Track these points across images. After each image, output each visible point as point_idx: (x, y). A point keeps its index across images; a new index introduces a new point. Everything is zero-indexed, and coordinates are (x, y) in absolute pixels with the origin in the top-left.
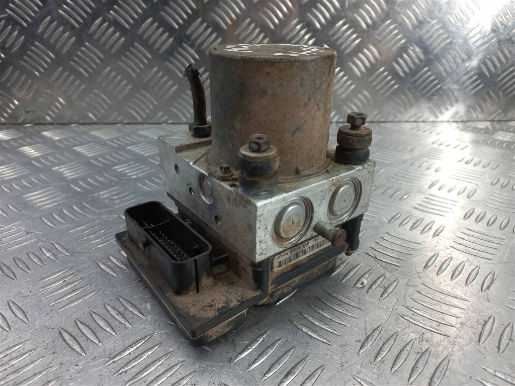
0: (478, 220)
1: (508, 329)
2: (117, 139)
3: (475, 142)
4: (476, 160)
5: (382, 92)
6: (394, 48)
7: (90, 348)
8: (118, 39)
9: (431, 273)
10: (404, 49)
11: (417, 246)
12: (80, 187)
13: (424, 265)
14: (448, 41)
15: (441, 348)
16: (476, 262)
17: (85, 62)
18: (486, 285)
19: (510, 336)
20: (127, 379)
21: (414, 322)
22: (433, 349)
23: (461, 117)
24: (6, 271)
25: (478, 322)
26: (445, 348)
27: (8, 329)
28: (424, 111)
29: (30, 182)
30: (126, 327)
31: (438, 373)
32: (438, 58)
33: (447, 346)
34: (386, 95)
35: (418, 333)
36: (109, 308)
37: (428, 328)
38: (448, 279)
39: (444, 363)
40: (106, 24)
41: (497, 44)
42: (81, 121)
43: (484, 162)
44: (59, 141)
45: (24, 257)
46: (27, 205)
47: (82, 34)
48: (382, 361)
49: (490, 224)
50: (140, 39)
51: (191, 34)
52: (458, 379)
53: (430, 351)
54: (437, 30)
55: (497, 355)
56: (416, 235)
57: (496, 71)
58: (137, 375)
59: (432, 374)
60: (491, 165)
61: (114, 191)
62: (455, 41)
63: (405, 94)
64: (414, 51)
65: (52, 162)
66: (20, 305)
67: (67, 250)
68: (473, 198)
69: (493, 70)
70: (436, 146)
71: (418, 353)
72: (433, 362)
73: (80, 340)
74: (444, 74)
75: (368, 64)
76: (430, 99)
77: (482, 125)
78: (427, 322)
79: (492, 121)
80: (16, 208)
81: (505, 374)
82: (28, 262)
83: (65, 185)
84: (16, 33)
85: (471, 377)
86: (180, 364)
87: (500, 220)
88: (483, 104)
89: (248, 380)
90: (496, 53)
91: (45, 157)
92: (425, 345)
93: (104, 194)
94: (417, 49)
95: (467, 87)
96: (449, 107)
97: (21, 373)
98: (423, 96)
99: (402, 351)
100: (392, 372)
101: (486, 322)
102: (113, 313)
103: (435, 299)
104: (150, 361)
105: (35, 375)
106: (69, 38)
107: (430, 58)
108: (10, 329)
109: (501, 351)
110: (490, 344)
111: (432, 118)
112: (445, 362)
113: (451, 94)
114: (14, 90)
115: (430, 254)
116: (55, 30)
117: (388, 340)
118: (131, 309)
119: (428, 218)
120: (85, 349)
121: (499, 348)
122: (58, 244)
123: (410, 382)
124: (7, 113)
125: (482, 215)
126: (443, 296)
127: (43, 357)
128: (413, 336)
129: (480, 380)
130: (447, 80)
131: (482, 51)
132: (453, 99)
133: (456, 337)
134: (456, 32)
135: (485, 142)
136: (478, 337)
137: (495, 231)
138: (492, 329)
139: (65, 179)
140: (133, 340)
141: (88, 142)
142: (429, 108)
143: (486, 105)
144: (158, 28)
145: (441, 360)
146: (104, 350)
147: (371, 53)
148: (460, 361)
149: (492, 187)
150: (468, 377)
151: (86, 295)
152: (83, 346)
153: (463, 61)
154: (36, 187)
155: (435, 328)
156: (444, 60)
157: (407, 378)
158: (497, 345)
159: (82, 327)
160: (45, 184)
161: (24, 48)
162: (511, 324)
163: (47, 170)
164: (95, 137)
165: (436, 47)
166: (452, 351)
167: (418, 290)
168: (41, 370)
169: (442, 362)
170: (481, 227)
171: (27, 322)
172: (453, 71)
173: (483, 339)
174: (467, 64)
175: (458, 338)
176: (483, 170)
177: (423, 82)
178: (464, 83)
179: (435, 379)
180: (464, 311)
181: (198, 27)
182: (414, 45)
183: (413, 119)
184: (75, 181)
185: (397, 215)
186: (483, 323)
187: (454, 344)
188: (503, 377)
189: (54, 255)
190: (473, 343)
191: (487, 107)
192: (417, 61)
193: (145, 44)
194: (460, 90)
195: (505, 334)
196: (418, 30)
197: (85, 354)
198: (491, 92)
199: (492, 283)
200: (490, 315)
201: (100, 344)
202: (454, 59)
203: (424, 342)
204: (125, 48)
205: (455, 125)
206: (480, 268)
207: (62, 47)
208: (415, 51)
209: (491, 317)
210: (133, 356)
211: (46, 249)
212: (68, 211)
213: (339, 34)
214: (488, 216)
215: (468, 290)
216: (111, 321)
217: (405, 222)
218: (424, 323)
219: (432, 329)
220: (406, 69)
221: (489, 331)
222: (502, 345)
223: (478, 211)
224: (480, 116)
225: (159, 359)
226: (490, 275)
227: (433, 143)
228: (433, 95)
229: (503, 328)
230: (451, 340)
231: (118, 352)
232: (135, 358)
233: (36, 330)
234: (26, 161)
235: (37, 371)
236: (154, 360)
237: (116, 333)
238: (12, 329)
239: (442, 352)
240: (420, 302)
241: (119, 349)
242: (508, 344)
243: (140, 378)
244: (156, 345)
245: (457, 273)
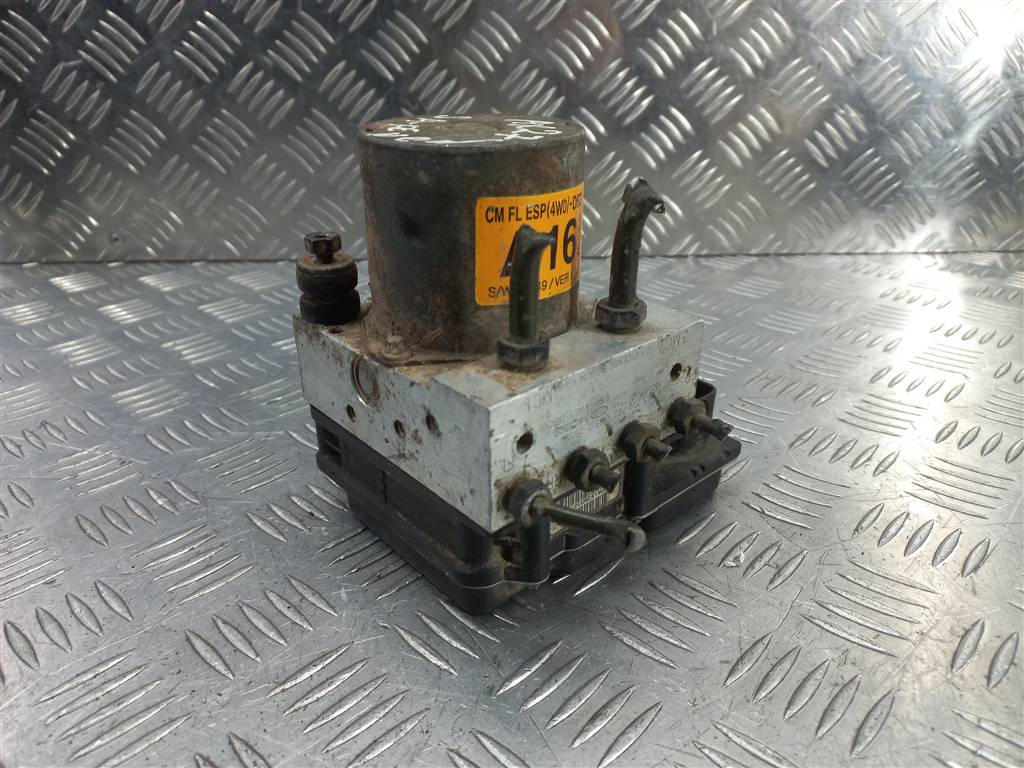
0: (961, 445)
1: (1010, 645)
2: (280, 290)
3: (970, 293)
4: (967, 327)
5: (784, 196)
6: (808, 112)
7: (242, 665)
8: (283, 102)
9: (867, 541)
10: (828, 113)
11: (841, 493)
12: (215, 379)
13: (854, 526)
14: (914, 97)
15: (879, 676)
16: (954, 521)
17: (218, 144)
18: (971, 565)
19: (1011, 657)
20: (306, 720)
21: (831, 629)
22: (863, 678)
23: (941, 244)
24: (89, 530)
25: (952, 632)
26: (888, 677)
27: (97, 630)
28: (868, 233)
29: (124, 371)
30: (304, 631)
31: (872, 721)
32: (894, 129)
33: (890, 673)
34: (791, 203)
35: (837, 649)
36: (273, 598)
37: (857, 640)
38: (899, 553)
39: (884, 702)
40: (260, 75)
41: (1013, 100)
42: (212, 257)
43: (984, 331)
44: (173, 294)
45: (119, 506)
46: (119, 413)
47: (215, 93)
48: (769, 698)
49: (985, 452)
50: (322, 101)
51: (418, 92)
52: (909, 732)
53: (859, 683)
54: (893, 75)
55: (984, 690)
56: (842, 471)
57: (1011, 154)
58: (324, 713)
59: (860, 723)
60: (997, 338)
61: (276, 386)
62: (927, 96)
63: (829, 201)
64: (846, 117)
65: (160, 333)
66: (117, 589)
67: (195, 494)
68: (956, 401)
69: (1005, 151)
70: (888, 301)
71: (836, 685)
72: (863, 703)
73: (225, 651)
74: (907, 161)
75: (755, 143)
76: (879, 209)
77: (984, 260)
78: (856, 630)
79: (1005, 251)
80: (101, 418)
81: (997, 724)
82: (128, 516)
83: (187, 376)
84: (96, 95)
85: (933, 729)
86: (401, 696)
87: (1006, 443)
88: (986, 219)
89: (523, 726)
90: (1011, 119)
91: (147, 323)
92: (848, 672)
93: (258, 393)
94: (853, 114)
95: (953, 186)
96: (917, 225)
97: (124, 704)
98: (866, 204)
99: (806, 680)
100: (786, 717)
101: (967, 632)
102: (280, 605)
103: (871, 587)
104: (348, 689)
105: (149, 709)
106: (192, 102)
107: (879, 129)
108: (101, 630)
109: (993, 683)
110: (972, 670)
111: (882, 248)
112: (886, 702)
113: (920, 199)
114: (91, 201)
115: (866, 508)
116: (167, 88)
117: (780, 661)
118: (312, 599)
119: (866, 439)
120: (232, 667)
121: (989, 678)
122: (178, 483)
123: (820, 734)
124: (77, 241)
125: (971, 435)
126: (887, 584)
127: (160, 679)
128: (828, 654)
129: (950, 735)
130: (913, 173)
131: (981, 116)
132: (924, 209)
133: (909, 658)
134: (929, 81)
135: (987, 293)
136: (950, 658)
137: (996, 464)
138: (977, 644)
139: (185, 365)
140: (317, 652)
141: (226, 296)
142: (877, 226)
143: (991, 220)
144: (355, 80)
145: (879, 698)
146: (266, 670)
147: (761, 122)
148: (914, 700)
149: (995, 381)
150: (929, 728)
151: (231, 574)
152: (228, 662)
153: (946, 134)
154: (132, 380)
155: (871, 642)
156: (905, 134)
157: (814, 729)
158: (986, 672)
159: (225, 630)
160: (149, 374)
161: (112, 121)
162: (1015, 636)
163: (152, 348)
164: (238, 286)
165: (890, 110)
166: (900, 681)
167: (842, 572)
168: (158, 700)
169: (880, 701)
170: (969, 456)
171: (130, 619)
172: (924, 154)
173: (959, 662)
174: (953, 142)
175: (913, 659)
176: (979, 348)
177: (864, 178)
178: (947, 177)
179: (866, 731)
180: (926, 611)
181: (430, 78)
182: (848, 106)
183: (845, 250)
184: (204, 369)
185: (805, 433)
186: (962, 633)
187: (904, 669)
188: (994, 730)
189: (173, 504)
190: (940, 669)
191: (994, 224)
192: (852, 136)
193: (332, 110)
194: (939, 192)
195: (1004, 653)
196: (853, 76)
197: (234, 676)
198: (1001, 193)
199: (982, 560)
200: (976, 620)
201: (258, 659)
202: (926, 130)
203: (849, 666)
204: (295, 118)
205: (929, 259)
206: (961, 533)
207: (178, 120)
208: (849, 118)
209: (976, 623)
210: (317, 680)
211: (156, 491)
212: (194, 424)
213: (700, 87)
214: (984, 436)
215: (935, 571)
216: (277, 620)
217: (822, 447)
218: (850, 631)
219: (865, 643)
220: (832, 152)
221: (971, 647)
222: (995, 673)
223: (964, 426)
224: (981, 242)
225: (363, 687)
226: (979, 547)
227: (883, 296)
228: (885, 201)
229: (999, 642)
230: (899, 662)
231: (291, 673)
232: (321, 685)
233: (146, 632)
234: (114, 332)
235: (151, 702)
236: (354, 688)
237: (286, 641)
238: (105, 631)
239: (882, 683)
240: (844, 594)
241: (292, 668)
242: (1007, 672)
243: (331, 718)
244: (357, 663)
245: (917, 541)
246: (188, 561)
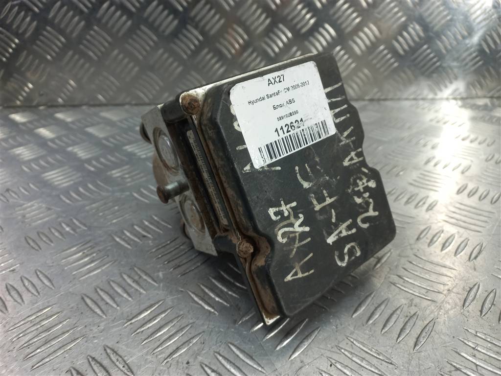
0: (470, 195)
1: (492, 295)
2: (126, 120)
3: (473, 119)
4: (472, 137)
5: (382, 69)
6: (395, 26)
7: (110, 311)
8: (125, 22)
9: (423, 245)
10: (404, 27)
11: (410, 220)
12: (94, 166)
13: (416, 237)
14: (448, 18)
15: (428, 312)
16: (466, 234)
17: (94, 45)
18: (473, 256)
19: (492, 301)
20: (143, 338)
21: (404, 289)
22: (420, 313)
23: (460, 94)
24: (32, 244)
25: (464, 289)
26: (432, 312)
27: (37, 294)
28: (424, 88)
29: (48, 162)
30: (141, 294)
31: (424, 334)
32: (438, 35)
33: (433, 310)
34: (386, 73)
35: (408, 299)
36: (125, 277)
37: (417, 294)
38: (438, 250)
39: (430, 325)
40: (113, 8)
41: (497, 20)
42: (92, 103)
43: (480, 138)
44: (72, 123)
45: (46, 231)
46: (46, 184)
47: (90, 18)
48: (374, 324)
49: (481, 198)
50: (146, 21)
51: (195, 16)
52: (442, 338)
53: (418, 315)
54: (438, 7)
55: (479, 318)
56: (411, 210)
57: (496, 47)
58: (151, 335)
59: (418, 334)
60: (487, 142)
61: (125, 170)
62: (455, 17)
63: (404, 72)
64: (414, 29)
65: (66, 143)
66: (46, 274)
67: (85, 225)
68: (467, 174)
69: (493, 46)
70: (434, 123)
71: (407, 316)
72: (420, 325)
73: (101, 304)
74: (444, 51)
75: (368, 42)
76: (429, 76)
77: (481, 102)
78: (417, 290)
79: (492, 97)
80: (36, 187)
81: (485, 334)
82: (50, 236)
83: (79, 165)
84: (28, 19)
85: (454, 337)
86: (190, 326)
87: (491, 194)
88: (483, 81)
89: (251, 339)
90: (497, 29)
91: (59, 138)
92: (413, 310)
93: (116, 173)
94: (418, 27)
95: (466, 64)
96: (448, 84)
97: (51, 331)
98: (423, 74)
99: (392, 315)
100: (382, 333)
101: (471, 289)
102: (129, 281)
103: (425, 268)
104: (164, 322)
105: (64, 333)
106: (78, 23)
107: (430, 35)
108: (39, 294)
109: (483, 314)
110: (473, 308)
111: (431, 96)
112: (431, 324)
113: (450, 71)
114: (28, 74)
115: (423, 228)
116: (65, 15)
117: (379, 306)
118: (145, 277)
119: (423, 193)
120: (105, 312)
121: (481, 312)
122: (77, 220)
123: (398, 341)
124: (22, 95)
125: (474, 191)
126: (432, 266)
127: (69, 318)
128: (403, 301)
129: (462, 340)
130: (447, 57)
131: (482, 28)
132: (452, 76)
133: (442, 302)
134: (456, 9)
135: (483, 119)
136: (462, 303)
137: (486, 205)
138: (476, 295)
139: (79, 159)
140: (147, 304)
141: (98, 123)
142: (429, 86)
143: (485, 81)
144: (163, 10)
145: (427, 322)
146: (122, 313)
147: (371, 32)
148: (445, 323)
149: (486, 163)
150: (452, 337)
151: (104, 265)
152: (104, 309)
153: (464, 38)
154: (52, 167)
155: (424, 295)
156: (444, 38)
157: (395, 338)
158: (480, 309)
159: (102, 293)
160: (60, 164)
161: (37, 32)
162: (494, 291)
163: (62, 150)
164: (104, 118)
165: (436, 25)
166: (438, 314)
167: (410, 260)
168: (68, 329)
169: (428, 324)
170: (473, 201)
171: (53, 288)
172: (452, 47)
173: (467, 304)
174: (467, 41)
175: (444, 303)
176: (479, 147)
177: (422, 60)
178: (464, 59)
179: (421, 339)
180: (452, 279)
181: (202, 9)
182: (415, 23)
183: (412, 97)
184: (88, 161)
185: (393, 190)
186: (468, 289)
187: (440, 308)
188: (484, 337)
189: (74, 230)
190: (458, 307)
191: (487, 83)
192: (417, 39)
193: (151, 26)
194: (459, 67)
195: (488, 299)
196: (418, 7)
197: (106, 316)
198: (491, 69)
199: (479, 253)
200: (475, 283)
201: (118, 308)
202: (454, 35)
203: (413, 307)
204: (131, 31)
205: (454, 102)
206: (468, 240)
207: (72, 32)
208: (415, 29)
209: (476, 284)
210: (148, 318)
211: (65, 223)
212: (84, 189)
213: (340, 13)
214: (481, 191)
215: (456, 260)
216: (127, 288)
217: (400, 197)
218: (414, 290)
219: (421, 296)
220: (406, 47)
221: (473, 296)
222: (484, 309)
223: (471, 186)
224: (480, 93)
225: (171, 321)
226: (478, 247)
227: (431, 120)
228: (433, 72)
229: (487, 294)
230: (438, 304)
231: (135, 314)
232: (150, 321)
233: (62, 295)
234: (42, 142)
235: (65, 330)
236: (167, 321)
237: (132, 299)
238: (41, 295)
239: (429, 315)
240: (411, 271)
241: (135, 312)
242: (490, 308)
243: (155, 337)
244: (168, 309)
245: (447, 244)
246: (82, 259)
